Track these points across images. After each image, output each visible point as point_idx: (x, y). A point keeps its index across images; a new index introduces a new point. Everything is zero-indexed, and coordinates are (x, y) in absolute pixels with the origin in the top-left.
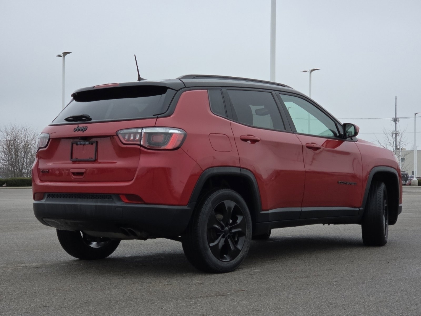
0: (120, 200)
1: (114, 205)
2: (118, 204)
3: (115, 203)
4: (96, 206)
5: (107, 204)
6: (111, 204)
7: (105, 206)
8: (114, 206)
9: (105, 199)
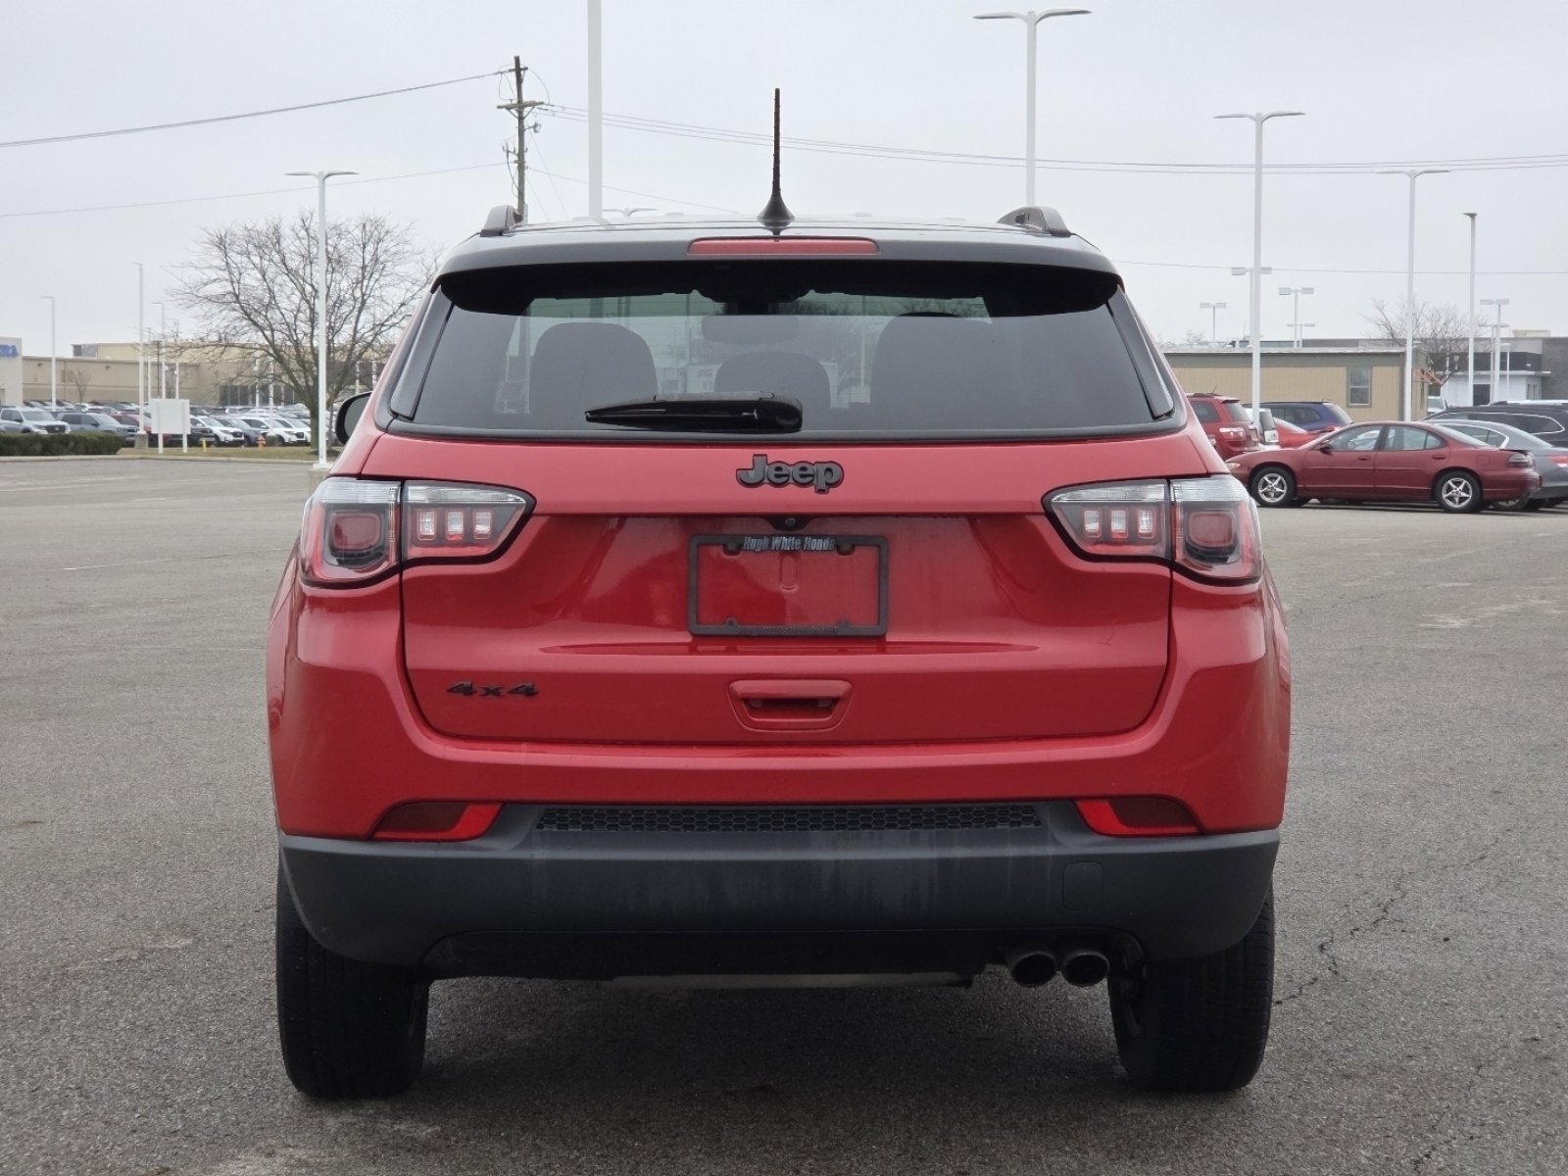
0: (1080, 824)
1: (1051, 851)
2: (1077, 845)
3: (1056, 843)
4: (945, 864)
5: (1011, 851)
6: (1033, 851)
7: (1003, 860)
8: (1058, 859)
9: (994, 824)
